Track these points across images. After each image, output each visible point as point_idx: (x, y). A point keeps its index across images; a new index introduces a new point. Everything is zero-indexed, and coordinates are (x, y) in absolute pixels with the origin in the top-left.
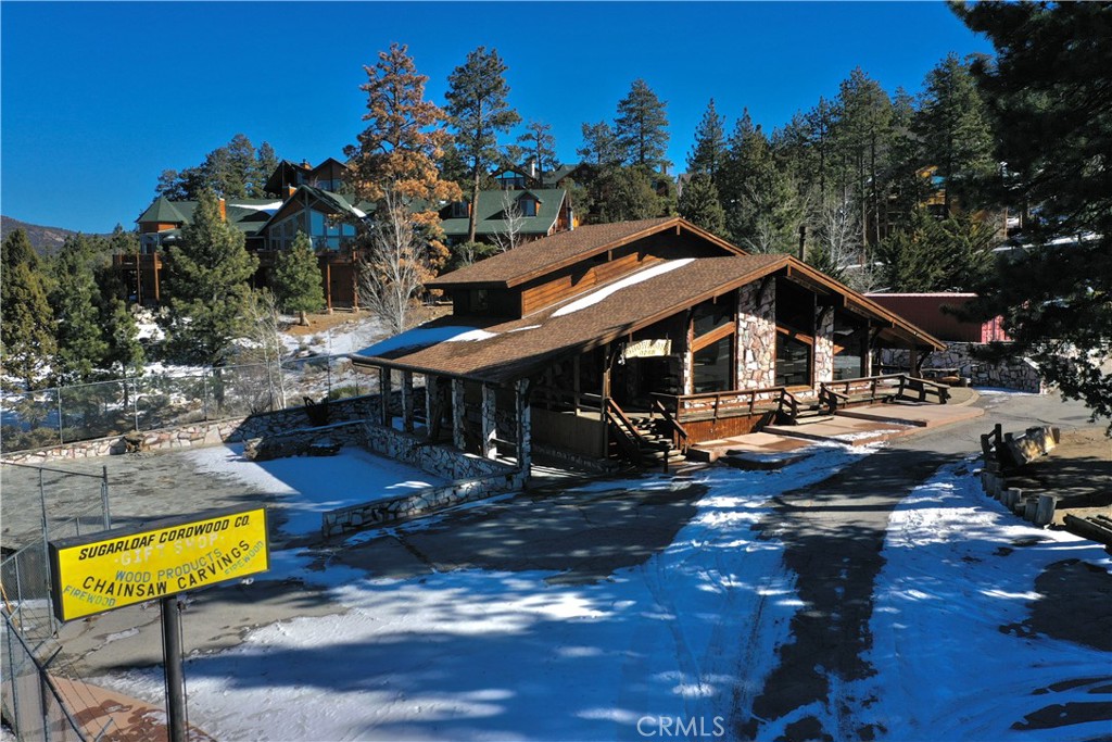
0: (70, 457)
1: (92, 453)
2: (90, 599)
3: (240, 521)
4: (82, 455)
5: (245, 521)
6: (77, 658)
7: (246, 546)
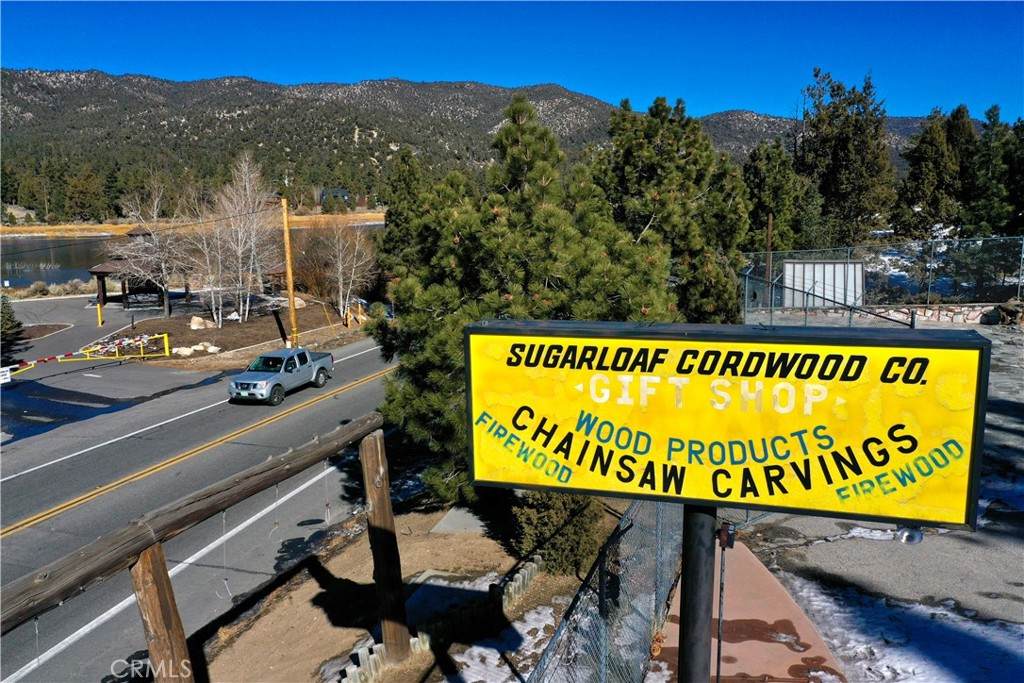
2: (524, 453)
5: (916, 373)
7: (907, 444)
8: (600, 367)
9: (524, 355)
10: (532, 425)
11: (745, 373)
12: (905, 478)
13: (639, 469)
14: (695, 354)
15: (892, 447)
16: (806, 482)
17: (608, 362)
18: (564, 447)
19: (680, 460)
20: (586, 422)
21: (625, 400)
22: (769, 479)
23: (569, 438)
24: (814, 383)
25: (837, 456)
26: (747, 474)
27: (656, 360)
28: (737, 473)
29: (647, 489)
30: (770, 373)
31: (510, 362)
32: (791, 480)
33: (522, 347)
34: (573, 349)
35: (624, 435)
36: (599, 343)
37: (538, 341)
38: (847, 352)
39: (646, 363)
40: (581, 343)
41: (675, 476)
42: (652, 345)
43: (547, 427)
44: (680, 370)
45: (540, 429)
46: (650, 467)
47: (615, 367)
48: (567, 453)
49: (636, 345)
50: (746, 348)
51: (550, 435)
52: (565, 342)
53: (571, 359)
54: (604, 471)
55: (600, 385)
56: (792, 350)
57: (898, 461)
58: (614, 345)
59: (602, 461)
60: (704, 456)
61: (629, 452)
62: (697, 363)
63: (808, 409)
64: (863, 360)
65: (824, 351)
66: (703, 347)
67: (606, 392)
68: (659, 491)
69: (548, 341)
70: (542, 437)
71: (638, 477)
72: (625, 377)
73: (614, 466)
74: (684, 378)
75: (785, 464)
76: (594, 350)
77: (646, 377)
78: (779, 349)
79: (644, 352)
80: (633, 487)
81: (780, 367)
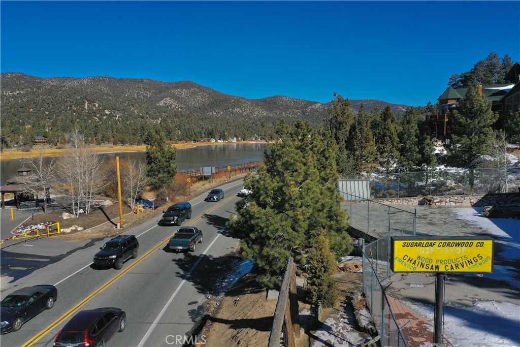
0: (401, 203)
1: (410, 203)
2: (405, 265)
3: (478, 244)
4: (406, 203)
5: (482, 245)
6: (397, 290)
7: (481, 258)
8: (422, 246)
9: (406, 244)
10: (408, 258)
11: (451, 246)
12: (481, 264)
13: (430, 267)
14: (442, 243)
15: (478, 259)
16: (463, 266)
17: (424, 245)
18: (414, 263)
19: (438, 264)
20: (419, 257)
21: (427, 252)
22: (456, 266)
23: (415, 261)
24: (464, 247)
25: (468, 261)
26: (452, 266)
27: (434, 244)
28: (450, 266)
29: (432, 270)
30: (456, 246)
31: (403, 246)
32: (460, 266)
33: (406, 243)
34: (417, 243)
35: (427, 260)
36: (422, 242)
37: (409, 242)
38: (470, 241)
39: (432, 245)
40: (418, 242)
41: (437, 267)
42: (433, 242)
43: (411, 259)
44: (439, 246)
45: (409, 260)
46: (432, 266)
47: (425, 246)
48: (415, 264)
49: (430, 242)
50: (451, 242)
51: (411, 261)
52: (415, 242)
53: (416, 245)
54: (423, 267)
55: (422, 250)
56: (460, 241)
57: (479, 261)
58: (425, 242)
59: (422, 265)
60: (443, 263)
61: (428, 263)
62: (442, 245)
63: (463, 252)
64: (473, 243)
65: (466, 241)
66: (443, 242)
67: (423, 252)
68: (434, 270)
69: (411, 242)
70: (409, 261)
71: (430, 268)
72: (428, 248)
73: (425, 266)
74: (439, 248)
75: (459, 263)
76: (421, 243)
77: (432, 248)
78: (457, 241)
79: (431, 243)
80: (429, 270)
81: (458, 245)
